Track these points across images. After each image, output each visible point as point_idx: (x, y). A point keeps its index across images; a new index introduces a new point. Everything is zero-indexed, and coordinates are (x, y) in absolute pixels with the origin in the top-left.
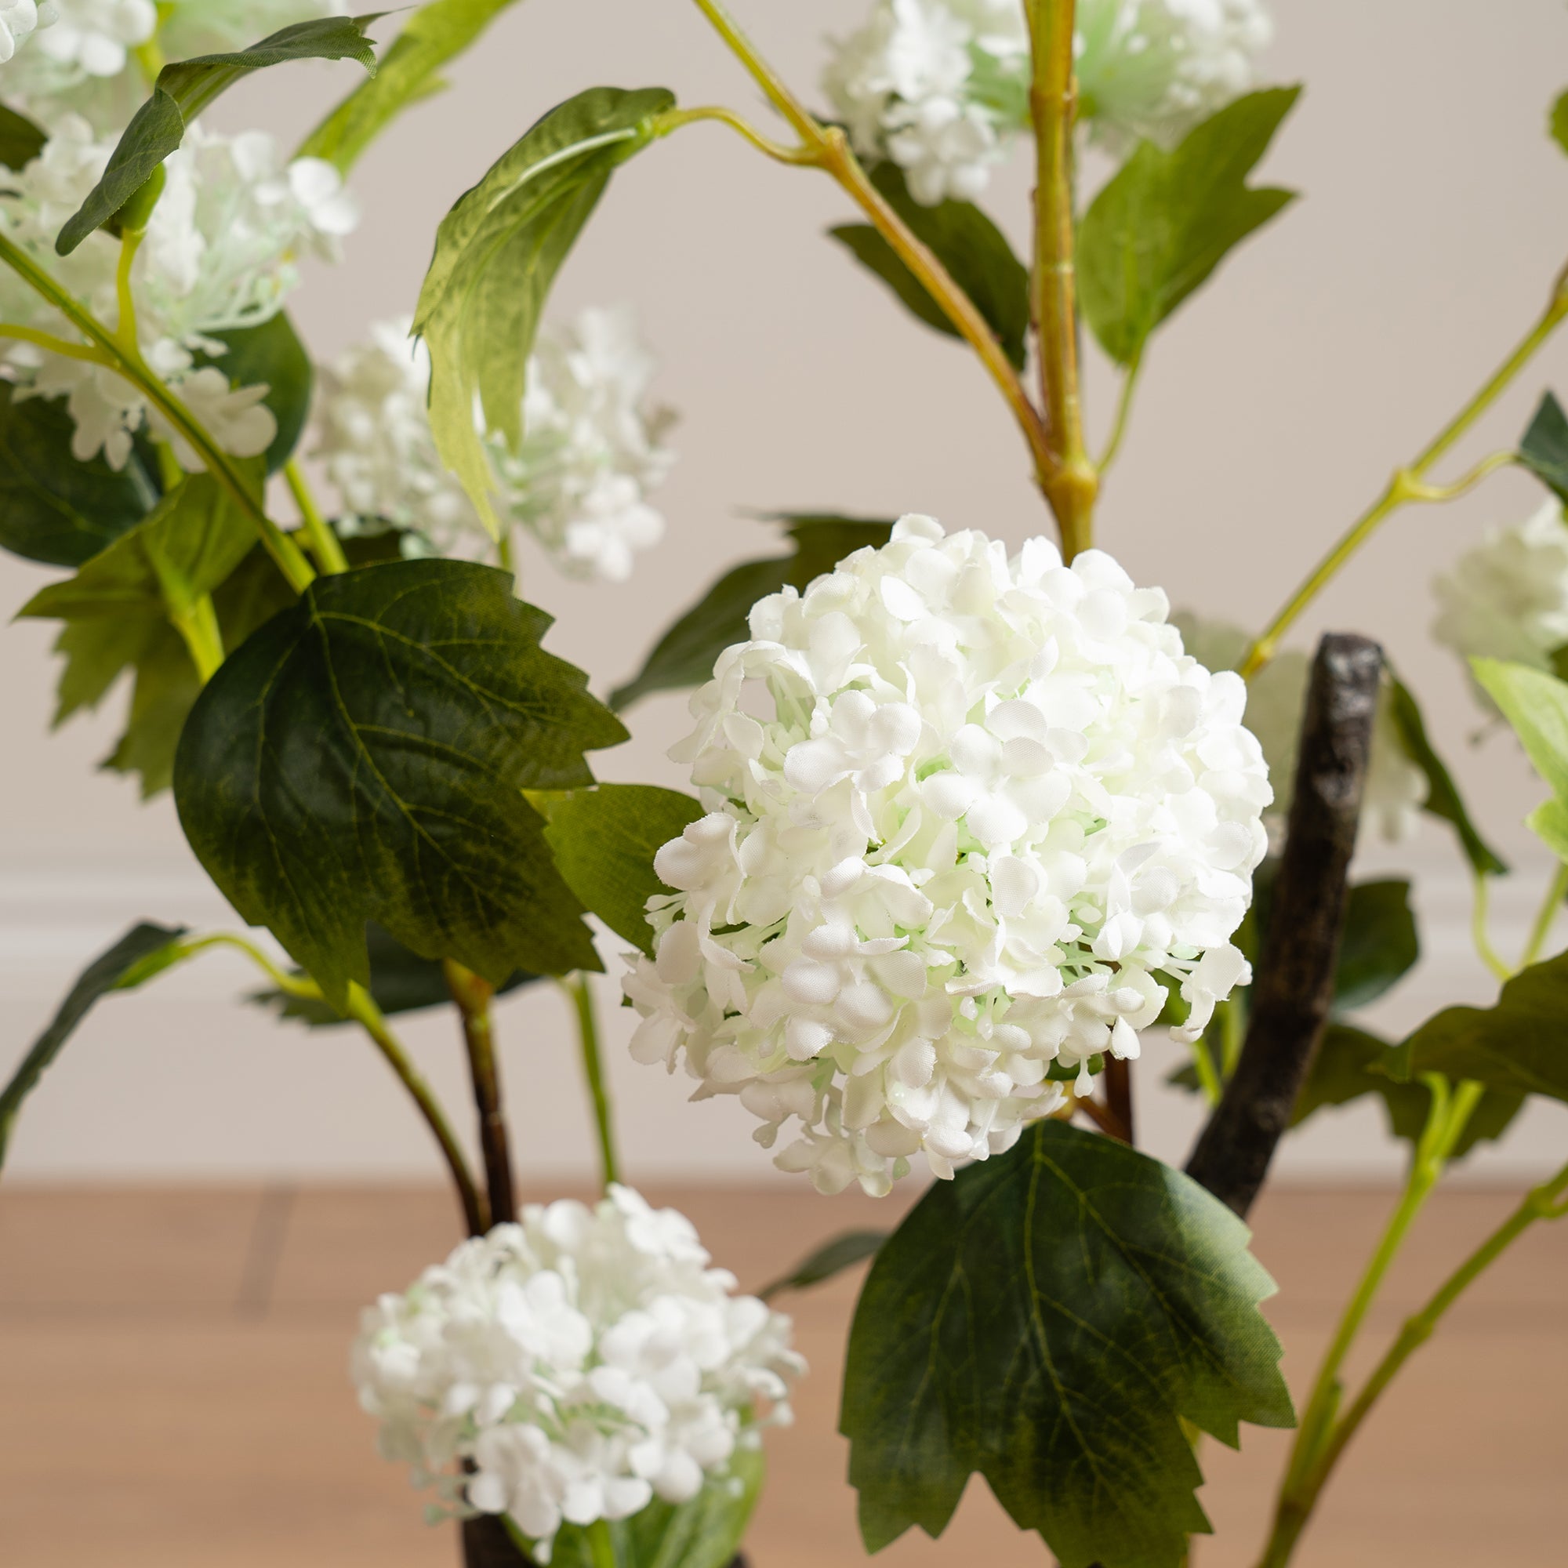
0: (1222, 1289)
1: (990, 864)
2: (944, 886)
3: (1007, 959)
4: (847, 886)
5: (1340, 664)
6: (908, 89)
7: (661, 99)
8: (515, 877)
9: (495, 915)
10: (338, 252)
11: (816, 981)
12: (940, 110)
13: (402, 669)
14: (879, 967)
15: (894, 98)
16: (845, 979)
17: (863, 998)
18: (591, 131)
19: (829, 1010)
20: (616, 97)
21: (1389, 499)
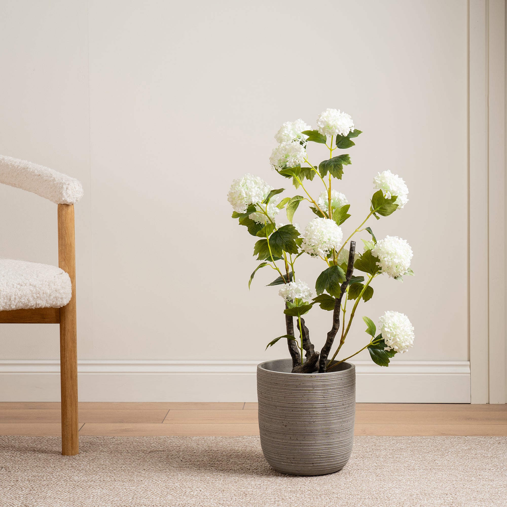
0: (341, 273)
1: (324, 233)
2: (321, 235)
3: (325, 239)
4: (315, 234)
5: (352, 243)
6: (320, 204)
7: (302, 197)
8: (293, 246)
9: (291, 249)
10: (278, 213)
11: (313, 241)
12: (322, 205)
13: (285, 232)
14: (317, 240)
15: (319, 205)
16: (315, 241)
17: (316, 242)
18: (298, 199)
19: (314, 243)
20: (300, 196)
21: (356, 231)
